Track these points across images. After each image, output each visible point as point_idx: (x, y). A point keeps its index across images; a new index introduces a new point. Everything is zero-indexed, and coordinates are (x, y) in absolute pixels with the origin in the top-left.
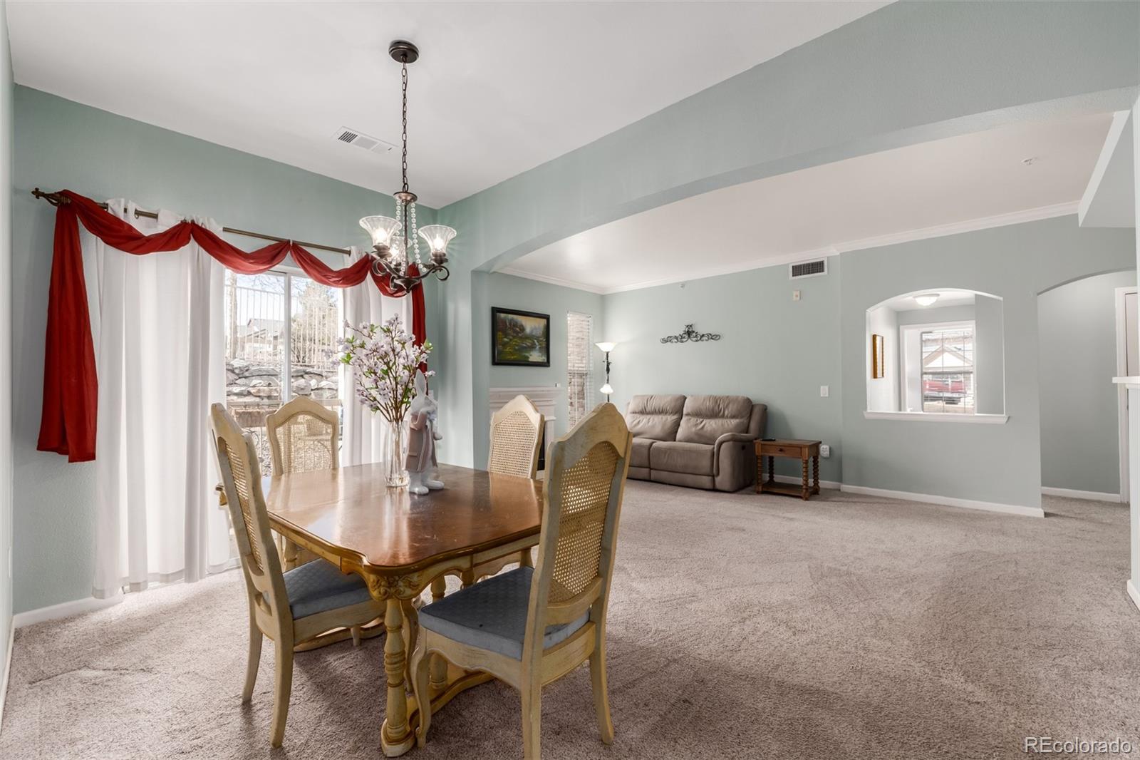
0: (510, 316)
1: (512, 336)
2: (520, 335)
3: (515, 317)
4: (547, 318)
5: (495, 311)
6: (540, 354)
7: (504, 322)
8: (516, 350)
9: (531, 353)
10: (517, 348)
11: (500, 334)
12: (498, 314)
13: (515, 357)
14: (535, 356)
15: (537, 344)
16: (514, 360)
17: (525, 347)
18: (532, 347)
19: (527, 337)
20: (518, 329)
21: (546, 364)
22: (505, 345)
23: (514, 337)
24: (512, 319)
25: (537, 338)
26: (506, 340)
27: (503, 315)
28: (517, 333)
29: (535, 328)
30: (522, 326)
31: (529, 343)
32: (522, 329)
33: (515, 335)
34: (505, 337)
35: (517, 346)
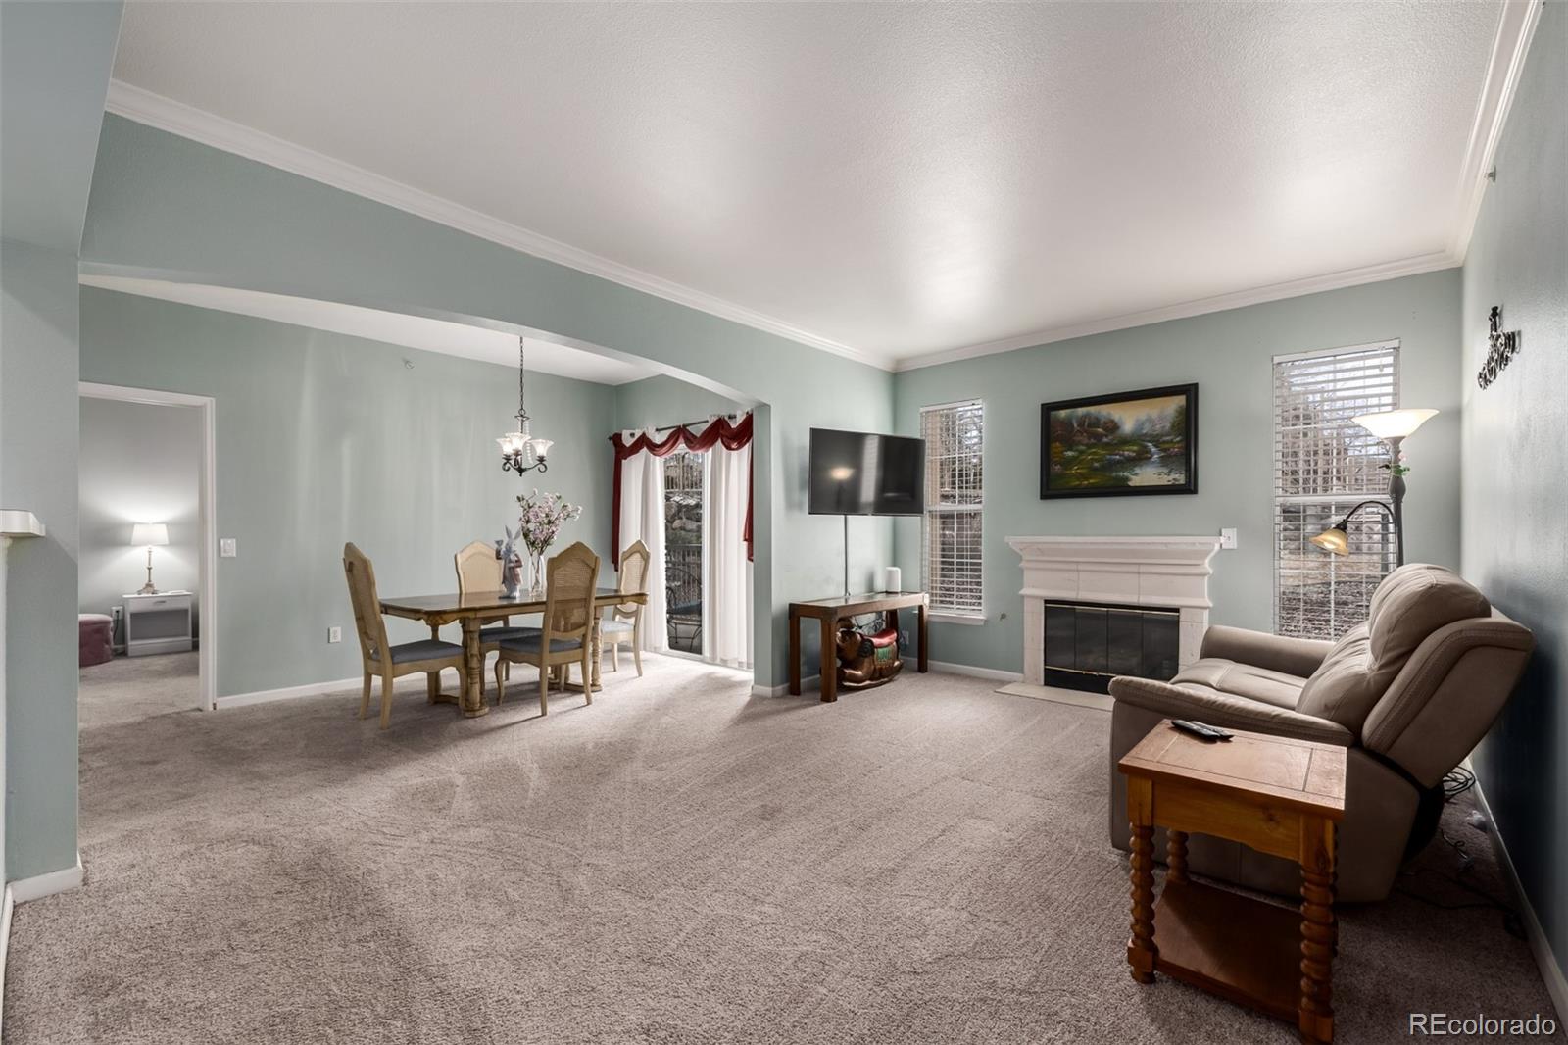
0: (1081, 411)
1: (1086, 445)
2: (1105, 440)
3: (1092, 409)
4: (1190, 392)
5: (1048, 409)
6: (1166, 471)
7: (1067, 424)
8: (1096, 469)
9: (1137, 470)
10: (1096, 464)
11: (1057, 446)
12: (1053, 413)
13: (1091, 481)
14: (1147, 475)
15: (1154, 450)
16: (1086, 488)
17: (1119, 462)
18: (1142, 458)
19: (1126, 441)
20: (1100, 430)
21: (1189, 488)
22: (1068, 463)
23: (1089, 446)
24: (1087, 415)
25: (1157, 440)
26: (1070, 453)
27: (1063, 413)
28: (1099, 437)
29: (1150, 420)
30: (1112, 421)
31: (1129, 452)
32: (1112, 427)
33: (1092, 441)
34: (1071, 450)
35: (1096, 460)
